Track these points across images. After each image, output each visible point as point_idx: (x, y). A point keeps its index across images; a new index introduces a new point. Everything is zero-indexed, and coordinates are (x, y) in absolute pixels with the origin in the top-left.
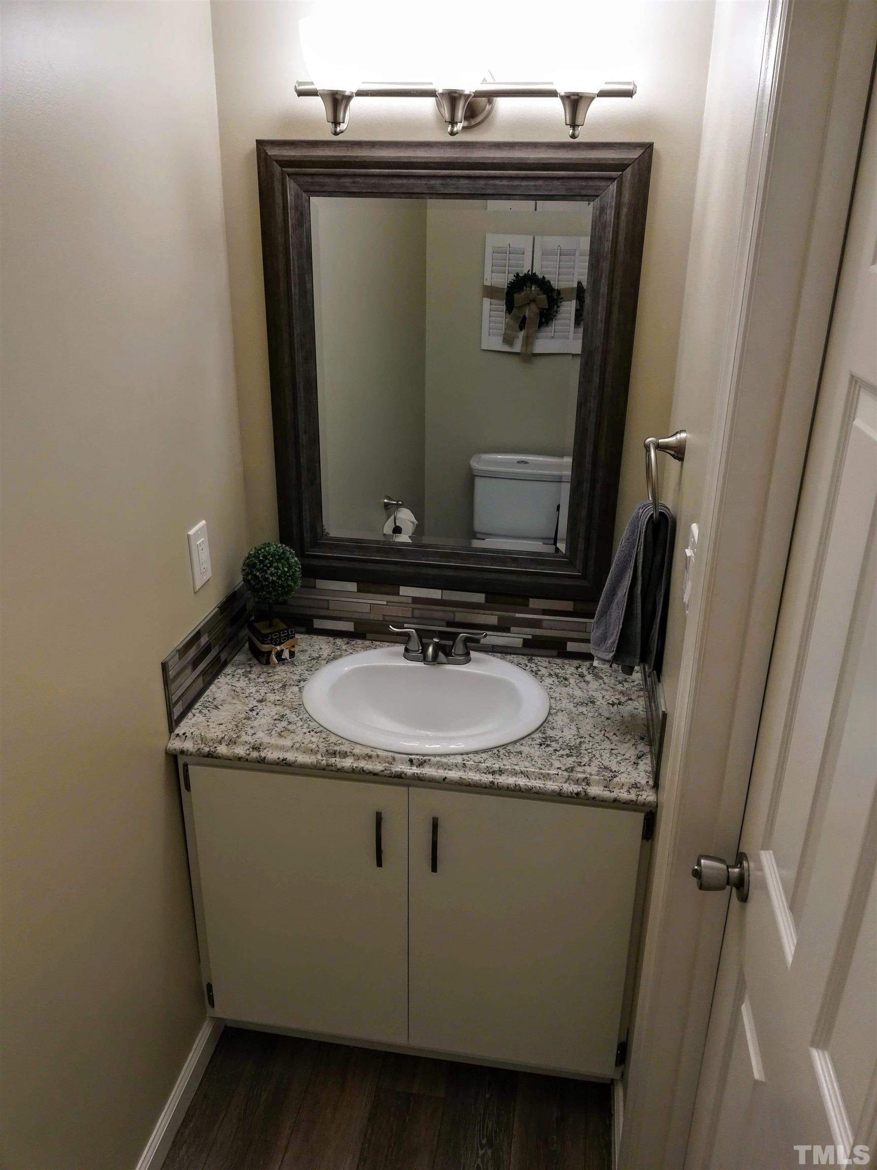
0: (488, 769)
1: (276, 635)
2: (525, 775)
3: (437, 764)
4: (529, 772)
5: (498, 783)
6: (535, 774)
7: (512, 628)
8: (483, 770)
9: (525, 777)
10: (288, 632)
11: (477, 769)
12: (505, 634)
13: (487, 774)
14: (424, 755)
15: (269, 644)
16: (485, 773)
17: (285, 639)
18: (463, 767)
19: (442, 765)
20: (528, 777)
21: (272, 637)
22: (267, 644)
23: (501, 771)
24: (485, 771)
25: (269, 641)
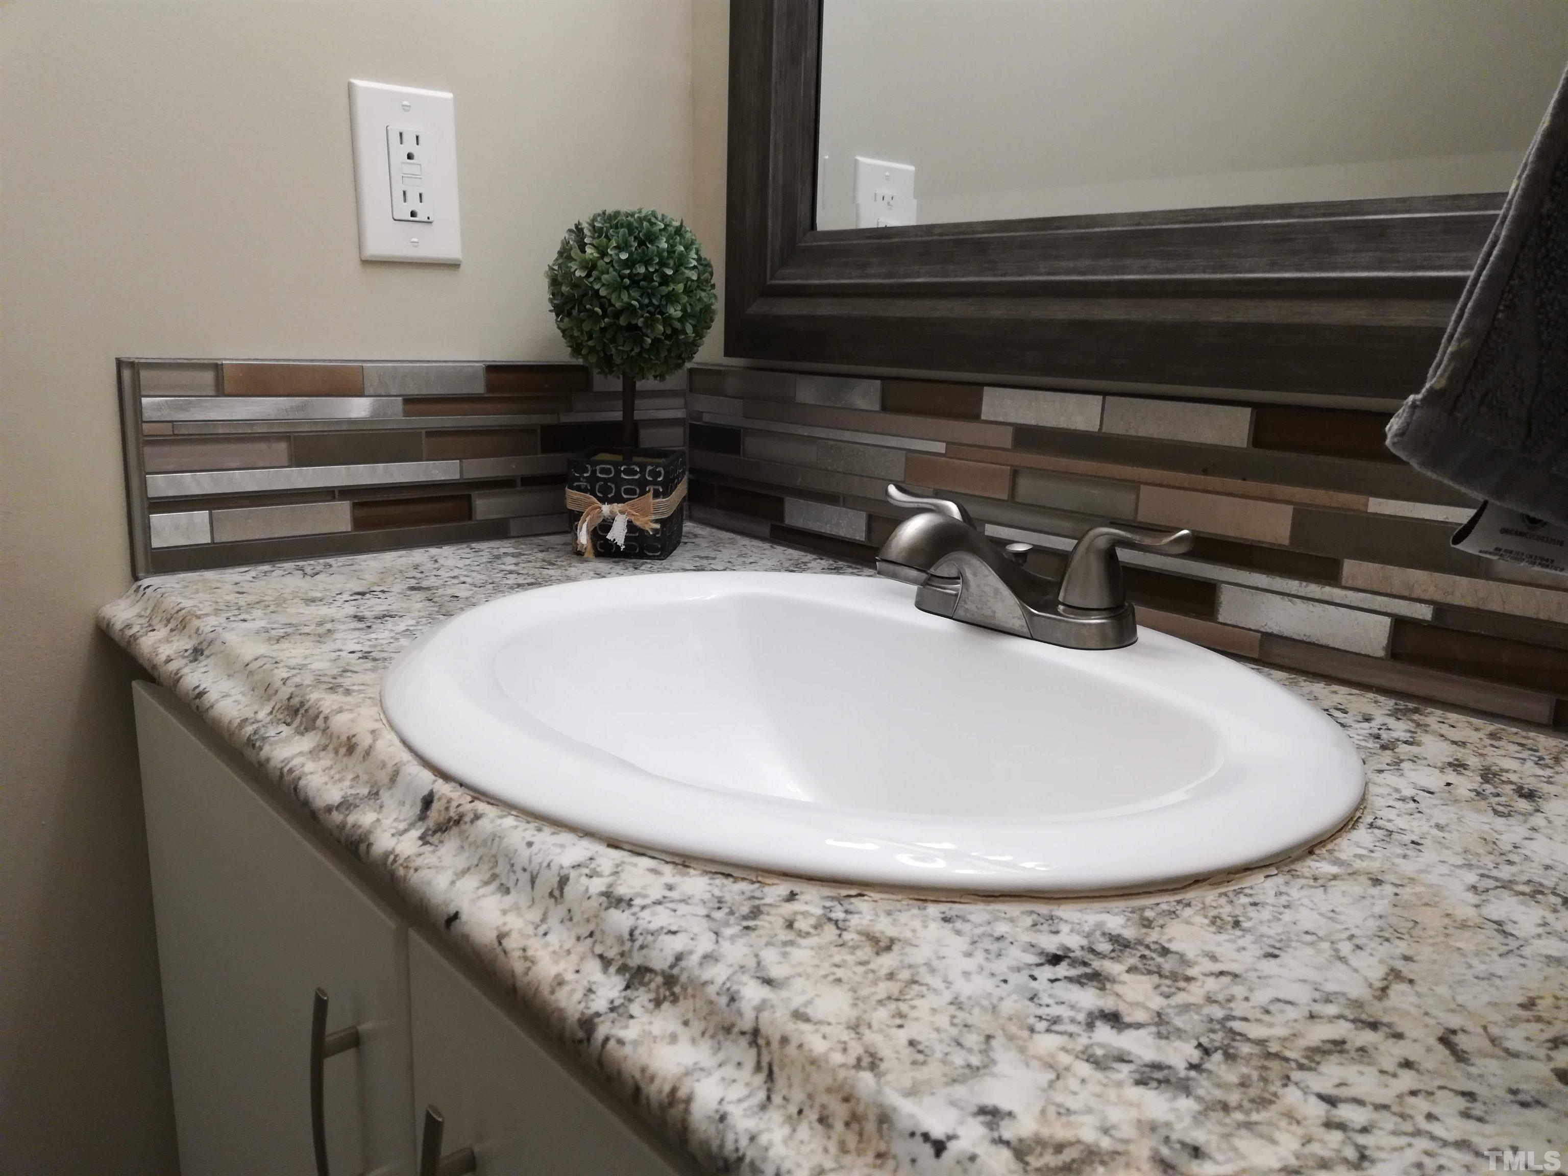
0: (628, 945)
1: (608, 471)
2: (765, 1059)
3: (484, 843)
4: (791, 1050)
5: (607, 1039)
6: (816, 1077)
7: (1350, 568)
8: (610, 941)
9: (758, 1068)
10: (643, 471)
11: (591, 927)
12: (1314, 589)
13: (612, 970)
14: (479, 794)
15: (585, 491)
16: (606, 962)
17: (632, 492)
18: (551, 895)
19: (494, 856)
20: (771, 1074)
21: (594, 472)
22: (579, 489)
23: (670, 980)
24: (611, 954)
25: (583, 484)
